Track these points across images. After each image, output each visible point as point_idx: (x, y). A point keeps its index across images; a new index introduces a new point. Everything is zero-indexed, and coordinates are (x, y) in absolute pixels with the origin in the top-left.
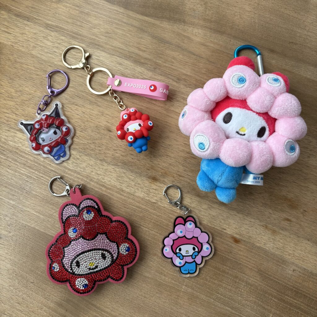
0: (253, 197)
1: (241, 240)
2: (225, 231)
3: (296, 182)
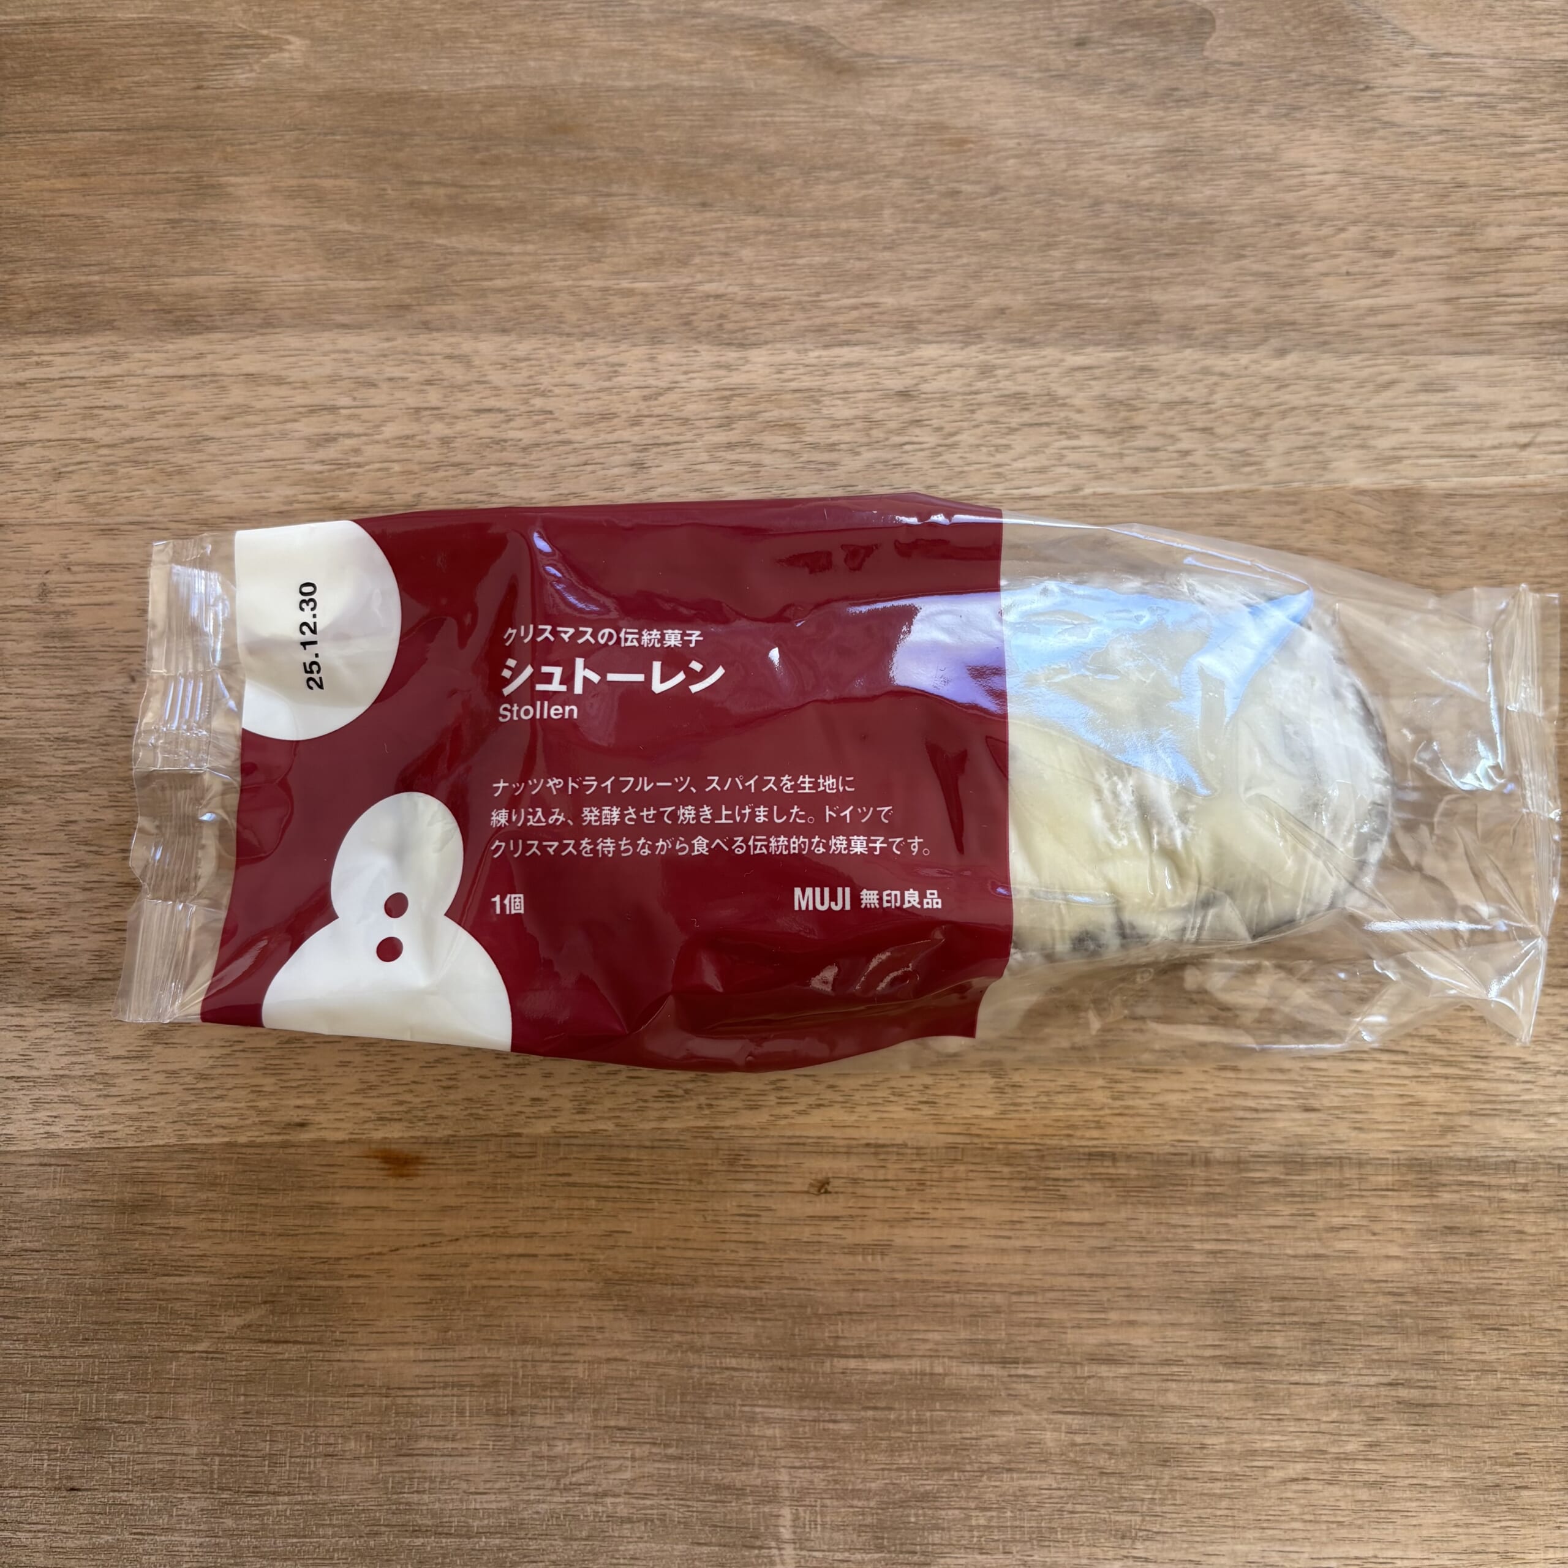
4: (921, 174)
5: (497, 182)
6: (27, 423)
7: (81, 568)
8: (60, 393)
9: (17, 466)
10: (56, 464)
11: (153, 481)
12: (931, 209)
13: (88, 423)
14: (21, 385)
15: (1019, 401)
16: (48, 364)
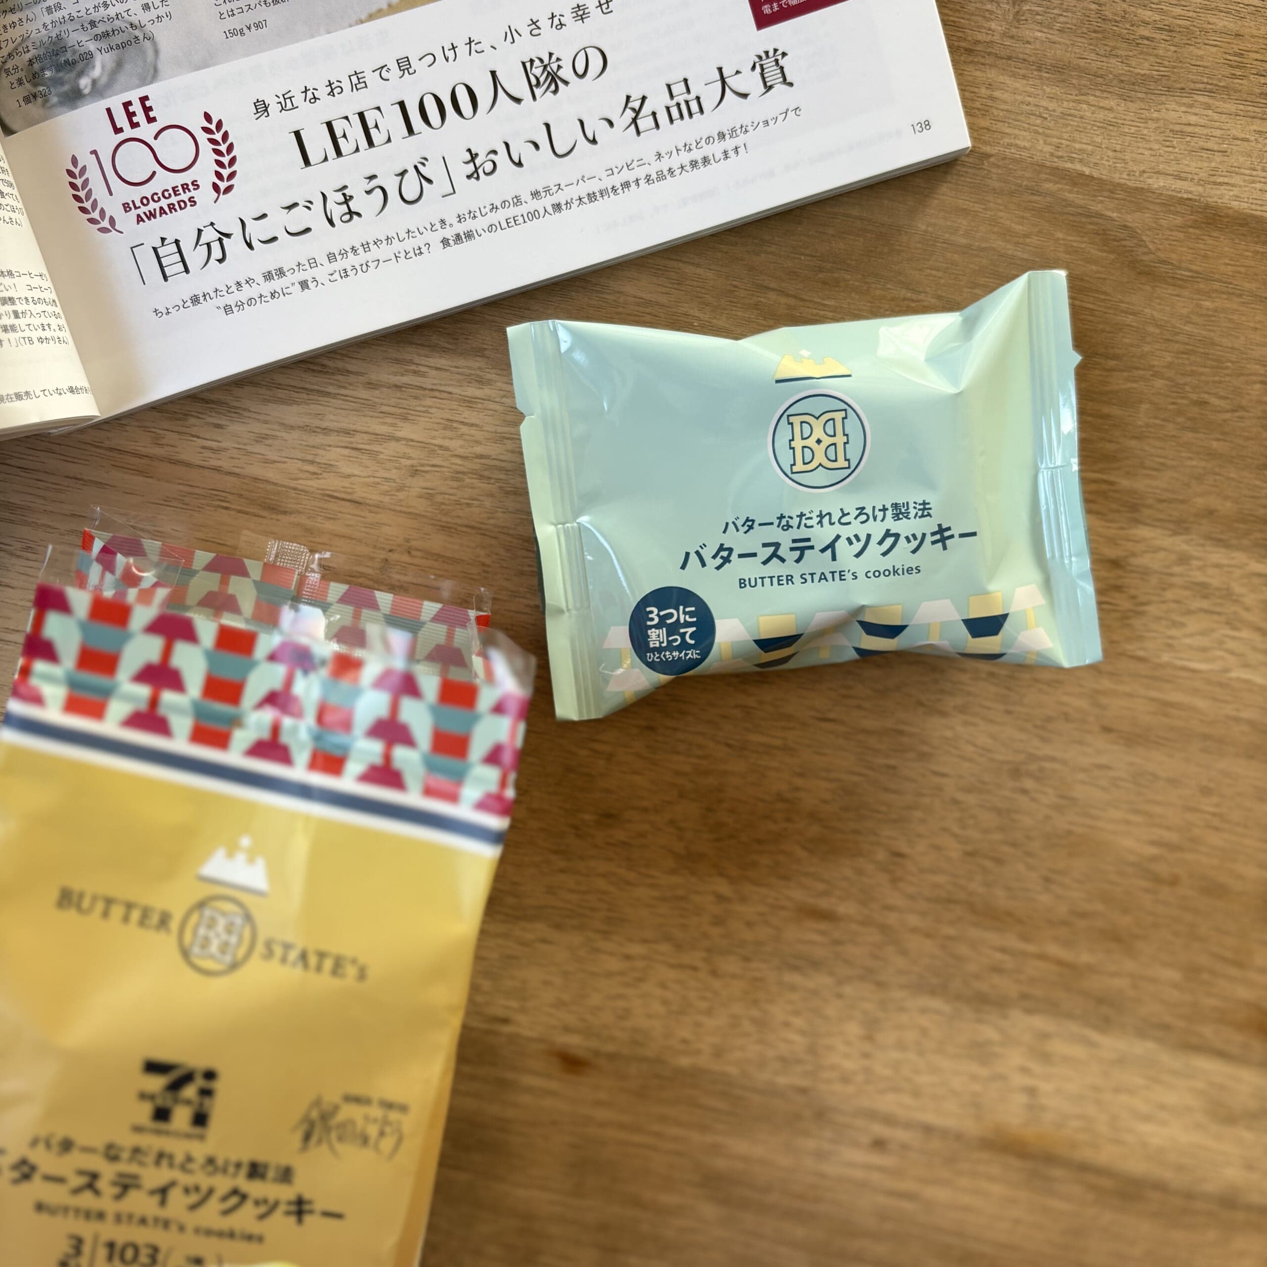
0: (620, 835)
1: (597, 1053)
2: (506, 1029)
3: (832, 715)
4: (1182, 380)
5: (832, 303)
6: (398, 422)
7: (419, 554)
8: (429, 402)
9: (381, 456)
10: (415, 462)
11: (491, 495)
12: (1180, 413)
13: (449, 433)
14: (397, 387)
15: (1203, 590)
16: (423, 375)
